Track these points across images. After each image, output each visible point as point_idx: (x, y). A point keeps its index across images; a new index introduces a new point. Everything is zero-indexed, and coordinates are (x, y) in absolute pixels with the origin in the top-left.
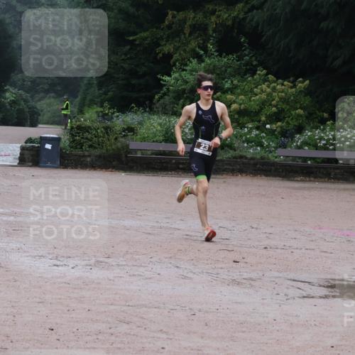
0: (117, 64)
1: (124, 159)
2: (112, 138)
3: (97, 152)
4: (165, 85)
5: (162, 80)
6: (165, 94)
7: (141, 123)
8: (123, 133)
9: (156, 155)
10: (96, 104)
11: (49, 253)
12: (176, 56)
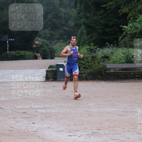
0: (97, 21)
1: (103, 74)
2: (96, 62)
3: (89, 71)
4: (125, 31)
5: (123, 28)
6: (125, 36)
7: (112, 53)
8: (102, 60)
9: (122, 70)
10: (86, 44)
11: (66, 129)
12: (130, 15)
